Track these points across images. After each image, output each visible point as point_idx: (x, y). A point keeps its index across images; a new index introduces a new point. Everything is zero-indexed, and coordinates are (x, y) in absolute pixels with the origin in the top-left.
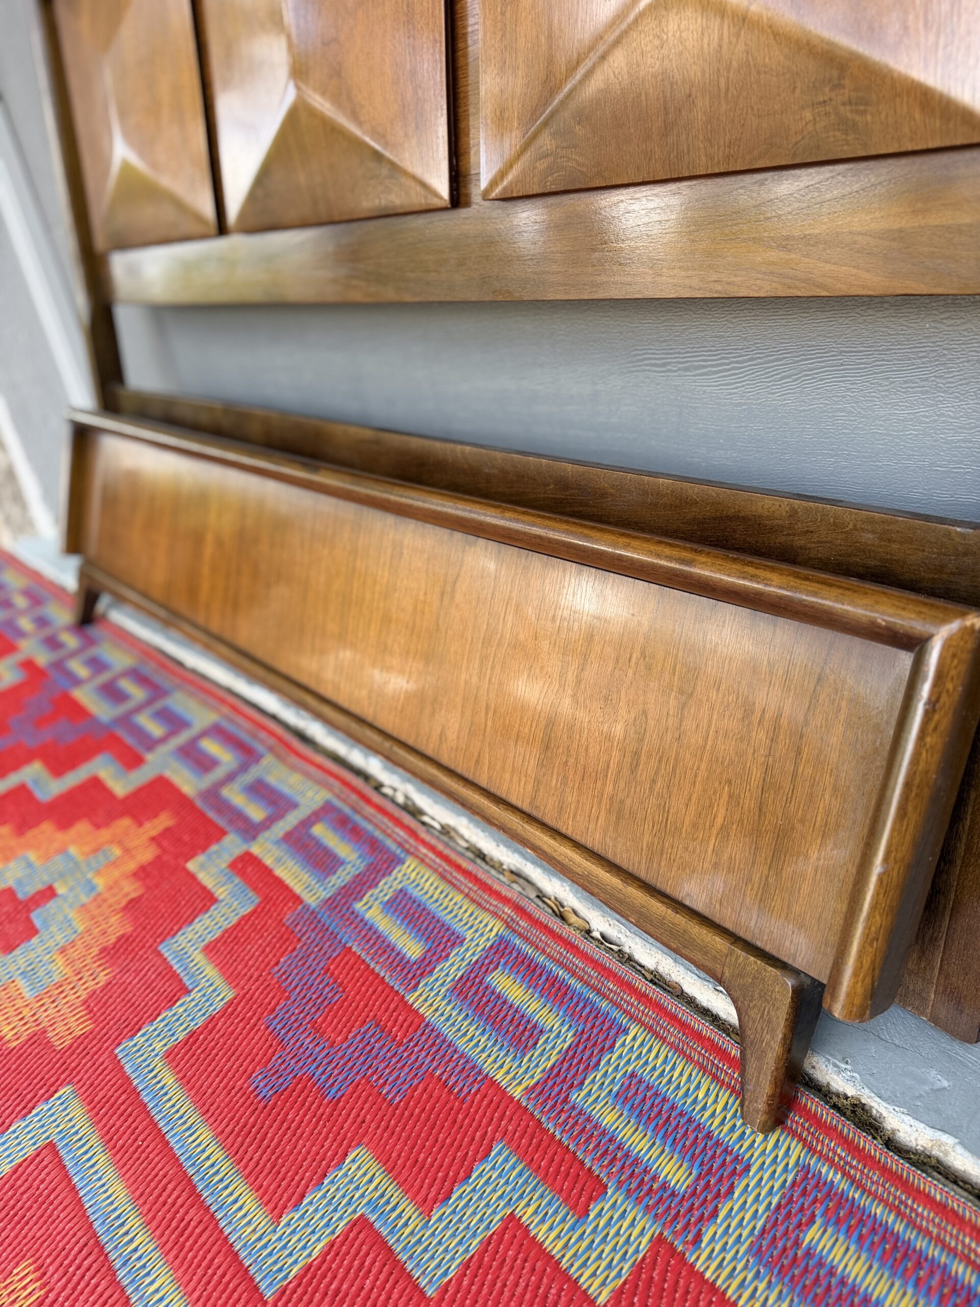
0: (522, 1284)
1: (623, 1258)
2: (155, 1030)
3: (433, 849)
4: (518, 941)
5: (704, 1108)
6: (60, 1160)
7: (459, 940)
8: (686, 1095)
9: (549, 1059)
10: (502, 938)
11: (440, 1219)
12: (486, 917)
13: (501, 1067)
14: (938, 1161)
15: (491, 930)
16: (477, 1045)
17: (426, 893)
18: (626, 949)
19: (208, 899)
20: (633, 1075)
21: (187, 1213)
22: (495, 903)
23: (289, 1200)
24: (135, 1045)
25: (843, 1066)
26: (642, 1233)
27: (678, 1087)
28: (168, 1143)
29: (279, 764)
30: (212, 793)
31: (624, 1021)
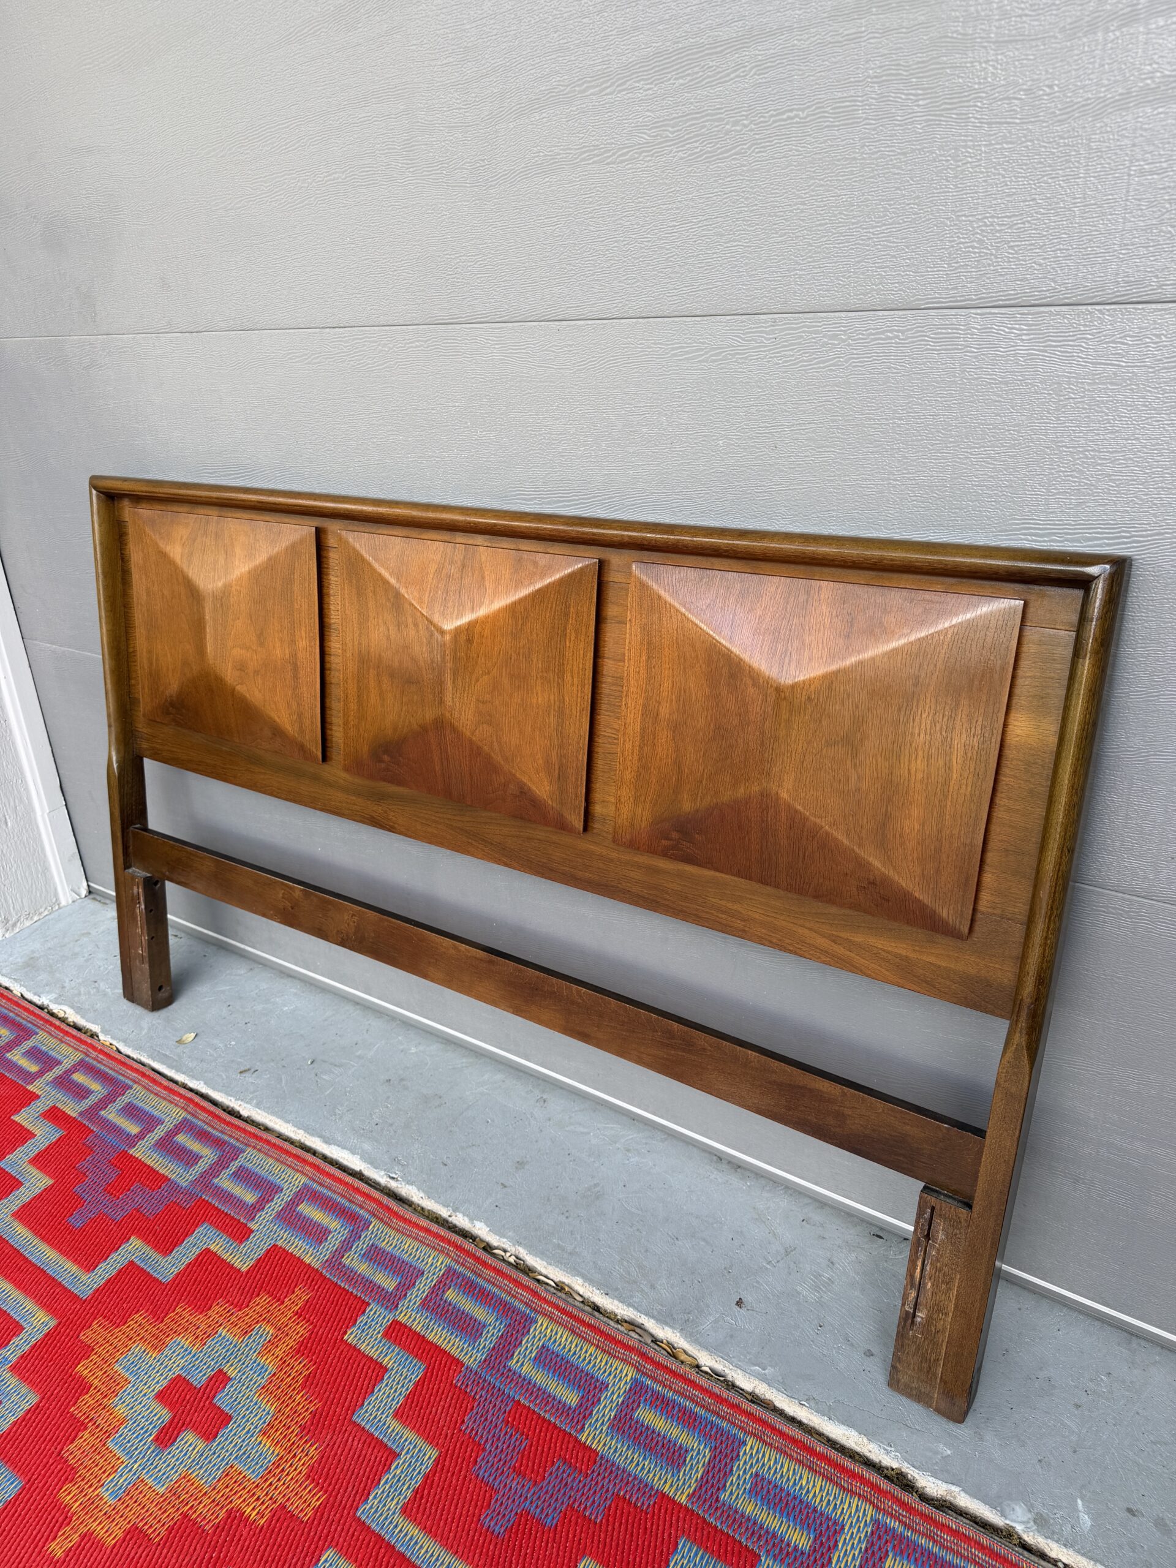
2: (383, 1492)
3: (556, 1307)
7: (603, 1385)
10: (636, 1380)
12: (619, 1364)
13: (666, 1482)
14: (951, 1503)
15: (627, 1375)
17: (565, 1347)
18: (730, 1378)
19: (378, 1371)
20: (757, 1475)
22: (622, 1351)
24: (371, 1507)
25: (889, 1449)
29: (387, 1230)
30: (335, 1261)
31: (741, 1435)
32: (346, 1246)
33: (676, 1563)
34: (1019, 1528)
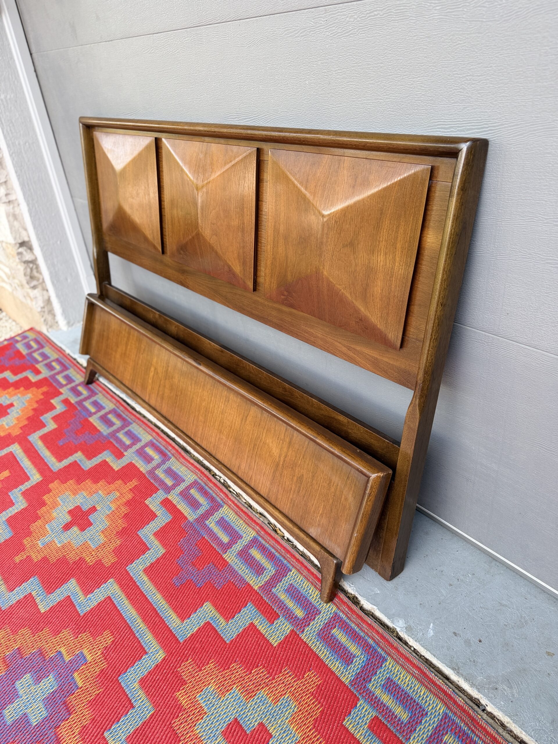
0: (253, 641)
1: (282, 635)
2: (139, 562)
3: (233, 502)
4: (260, 539)
5: (311, 595)
6: (113, 602)
7: (241, 537)
8: (306, 591)
9: (267, 578)
10: (255, 537)
11: (231, 623)
12: (250, 529)
13: (252, 580)
14: (373, 613)
15: (252, 534)
16: (245, 572)
17: (231, 519)
18: (295, 544)
19: (153, 516)
20: (291, 584)
21: (155, 619)
22: (254, 524)
23: (186, 616)
24: (133, 567)
25: (352, 585)
26: (288, 629)
27: (304, 589)
28: (147, 598)
29: (177, 462)
30: (152, 472)
31: (291, 567)
32: (158, 466)
33: (243, 612)
34: (398, 629)
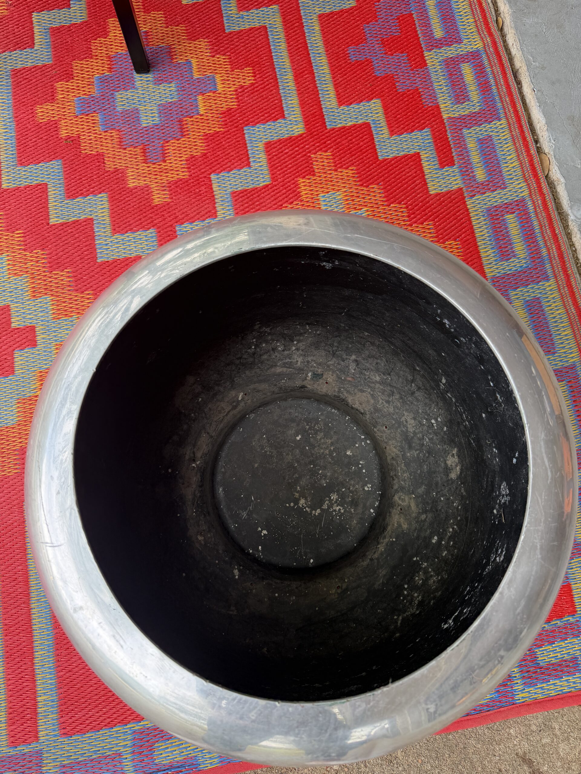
0: (410, 174)
4: (484, 56)
6: (268, 36)
7: (459, 41)
10: (478, 51)
11: (394, 140)
12: (477, 38)
13: (445, 103)
15: (476, 45)
16: (441, 89)
20: (490, 136)
21: (309, 84)
23: (347, 102)
26: (457, 184)
28: (309, 54)
31: (502, 115)
33: (415, 135)
